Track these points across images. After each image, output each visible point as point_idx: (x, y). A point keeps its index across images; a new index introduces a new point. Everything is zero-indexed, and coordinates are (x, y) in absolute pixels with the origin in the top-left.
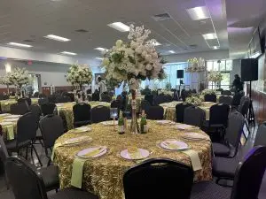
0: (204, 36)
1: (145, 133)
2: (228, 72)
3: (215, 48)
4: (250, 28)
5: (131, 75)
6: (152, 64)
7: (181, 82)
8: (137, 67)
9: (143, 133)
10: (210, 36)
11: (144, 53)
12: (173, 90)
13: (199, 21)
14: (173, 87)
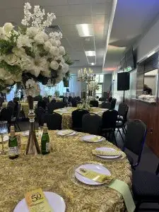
0: (86, 52)
1: (49, 153)
2: (101, 84)
3: (93, 64)
4: (124, 48)
5: (27, 75)
6: (59, 61)
7: (68, 90)
8: (36, 64)
9: (45, 153)
10: (90, 53)
11: (47, 44)
12: (61, 97)
13: (84, 38)
14: (61, 94)
